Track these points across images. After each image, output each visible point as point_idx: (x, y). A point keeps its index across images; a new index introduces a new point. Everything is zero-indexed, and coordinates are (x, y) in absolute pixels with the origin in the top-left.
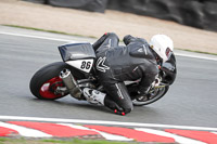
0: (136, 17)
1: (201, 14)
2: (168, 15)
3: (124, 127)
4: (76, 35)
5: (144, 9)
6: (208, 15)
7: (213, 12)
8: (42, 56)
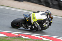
0: (32, 3)
1: (51, 4)
2: (41, 3)
3: (28, 35)
4: (15, 8)
5: (35, 1)
6: (53, 4)
7: (54, 3)
8: (5, 13)
